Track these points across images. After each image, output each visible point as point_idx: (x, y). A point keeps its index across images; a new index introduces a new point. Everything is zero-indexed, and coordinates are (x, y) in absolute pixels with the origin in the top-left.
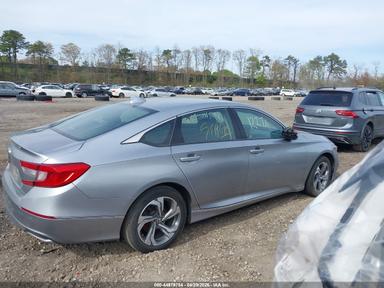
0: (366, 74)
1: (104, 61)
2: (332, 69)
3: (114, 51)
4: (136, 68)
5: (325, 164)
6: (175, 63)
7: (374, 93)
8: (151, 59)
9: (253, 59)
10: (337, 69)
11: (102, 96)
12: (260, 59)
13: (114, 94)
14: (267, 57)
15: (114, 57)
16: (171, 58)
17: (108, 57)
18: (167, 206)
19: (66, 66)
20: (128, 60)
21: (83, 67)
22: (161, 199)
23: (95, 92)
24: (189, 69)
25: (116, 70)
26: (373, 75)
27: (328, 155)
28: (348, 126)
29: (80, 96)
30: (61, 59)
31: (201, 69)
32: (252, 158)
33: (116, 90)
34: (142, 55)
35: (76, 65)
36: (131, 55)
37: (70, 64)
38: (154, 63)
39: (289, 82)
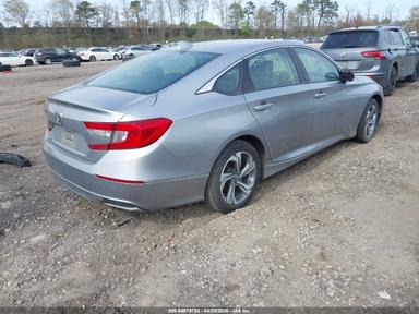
0: (359, 16)
1: (60, 19)
2: (322, 13)
3: (71, 5)
4: (100, 26)
5: (374, 107)
6: (146, 17)
7: (396, 30)
8: (117, 14)
9: (236, 6)
10: (329, 12)
11: (69, 60)
12: (244, 5)
13: (83, 58)
14: (251, 4)
15: (72, 13)
16: (141, 10)
17: (65, 15)
18: (244, 161)
19: (14, 29)
20: (90, 16)
21: (34, 29)
22: (239, 154)
23: (60, 57)
24: (164, 23)
25: (77, 29)
26: (366, 17)
27: (377, 97)
28: (376, 68)
29: (42, 63)
30: (7, 20)
31: (177, 22)
32: (317, 103)
33: (86, 53)
34: (106, 8)
35: (26, 27)
36: (93, 10)
37: (19, 26)
38: (122, 18)
39: (277, 31)
